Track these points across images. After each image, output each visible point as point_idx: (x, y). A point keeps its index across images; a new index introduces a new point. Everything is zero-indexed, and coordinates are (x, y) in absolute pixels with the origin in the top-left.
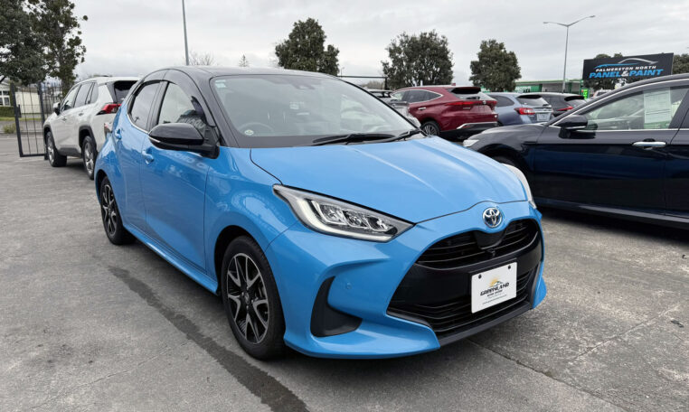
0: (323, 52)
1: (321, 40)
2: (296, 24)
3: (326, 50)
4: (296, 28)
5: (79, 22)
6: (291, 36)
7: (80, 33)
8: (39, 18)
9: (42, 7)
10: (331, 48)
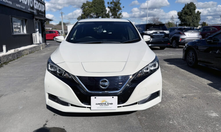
0: (195, 14)
1: (195, 9)
2: (186, 4)
3: (196, 13)
4: (186, 6)
5: (122, 8)
6: (184, 9)
7: (121, 12)
8: (112, 8)
9: (113, 5)
10: (198, 12)
